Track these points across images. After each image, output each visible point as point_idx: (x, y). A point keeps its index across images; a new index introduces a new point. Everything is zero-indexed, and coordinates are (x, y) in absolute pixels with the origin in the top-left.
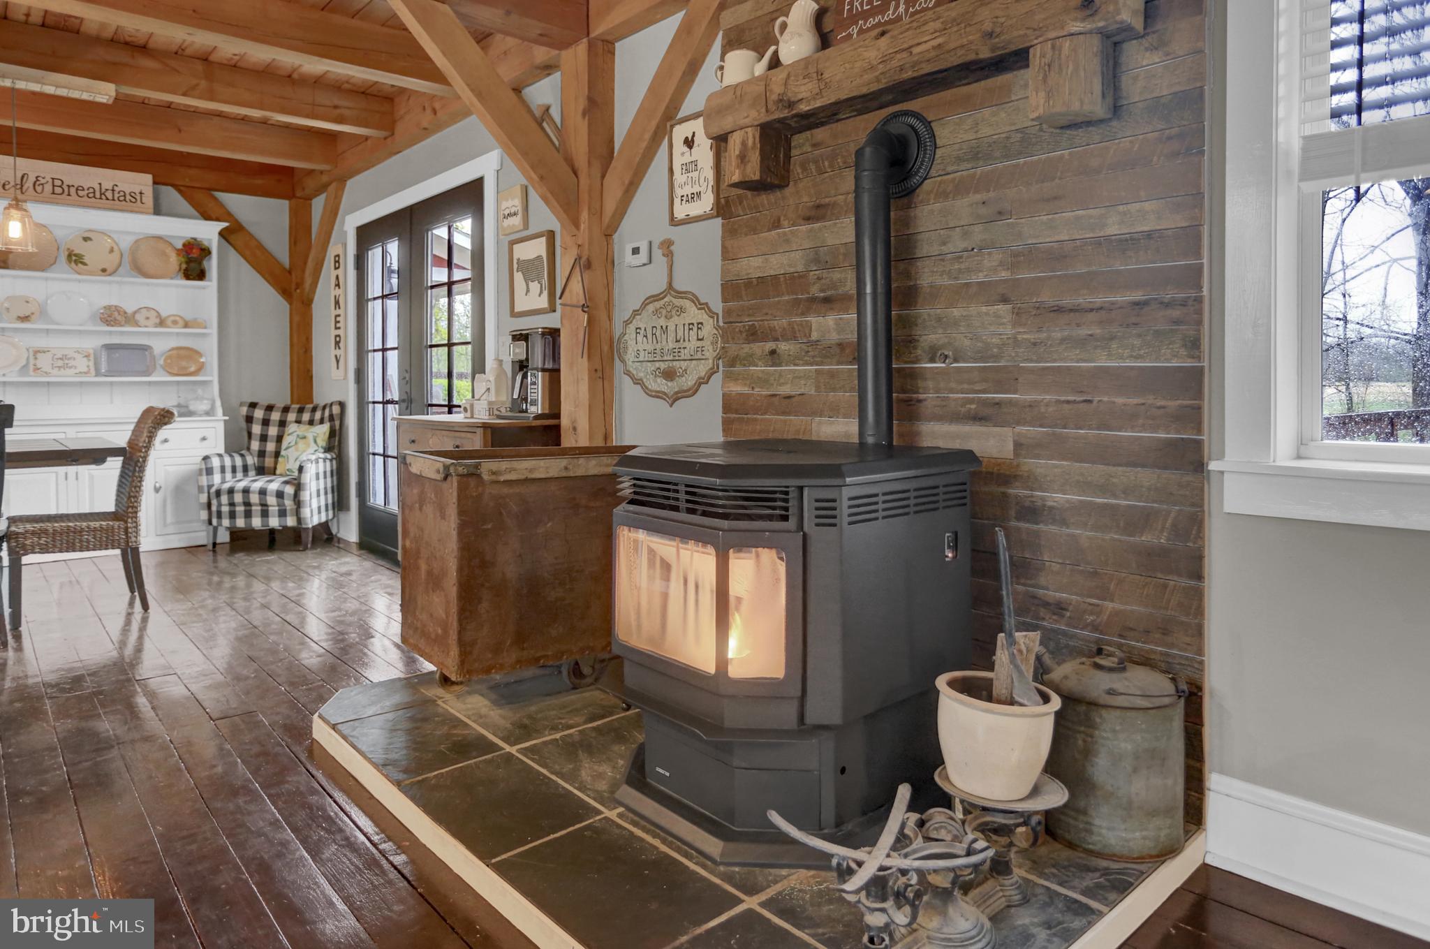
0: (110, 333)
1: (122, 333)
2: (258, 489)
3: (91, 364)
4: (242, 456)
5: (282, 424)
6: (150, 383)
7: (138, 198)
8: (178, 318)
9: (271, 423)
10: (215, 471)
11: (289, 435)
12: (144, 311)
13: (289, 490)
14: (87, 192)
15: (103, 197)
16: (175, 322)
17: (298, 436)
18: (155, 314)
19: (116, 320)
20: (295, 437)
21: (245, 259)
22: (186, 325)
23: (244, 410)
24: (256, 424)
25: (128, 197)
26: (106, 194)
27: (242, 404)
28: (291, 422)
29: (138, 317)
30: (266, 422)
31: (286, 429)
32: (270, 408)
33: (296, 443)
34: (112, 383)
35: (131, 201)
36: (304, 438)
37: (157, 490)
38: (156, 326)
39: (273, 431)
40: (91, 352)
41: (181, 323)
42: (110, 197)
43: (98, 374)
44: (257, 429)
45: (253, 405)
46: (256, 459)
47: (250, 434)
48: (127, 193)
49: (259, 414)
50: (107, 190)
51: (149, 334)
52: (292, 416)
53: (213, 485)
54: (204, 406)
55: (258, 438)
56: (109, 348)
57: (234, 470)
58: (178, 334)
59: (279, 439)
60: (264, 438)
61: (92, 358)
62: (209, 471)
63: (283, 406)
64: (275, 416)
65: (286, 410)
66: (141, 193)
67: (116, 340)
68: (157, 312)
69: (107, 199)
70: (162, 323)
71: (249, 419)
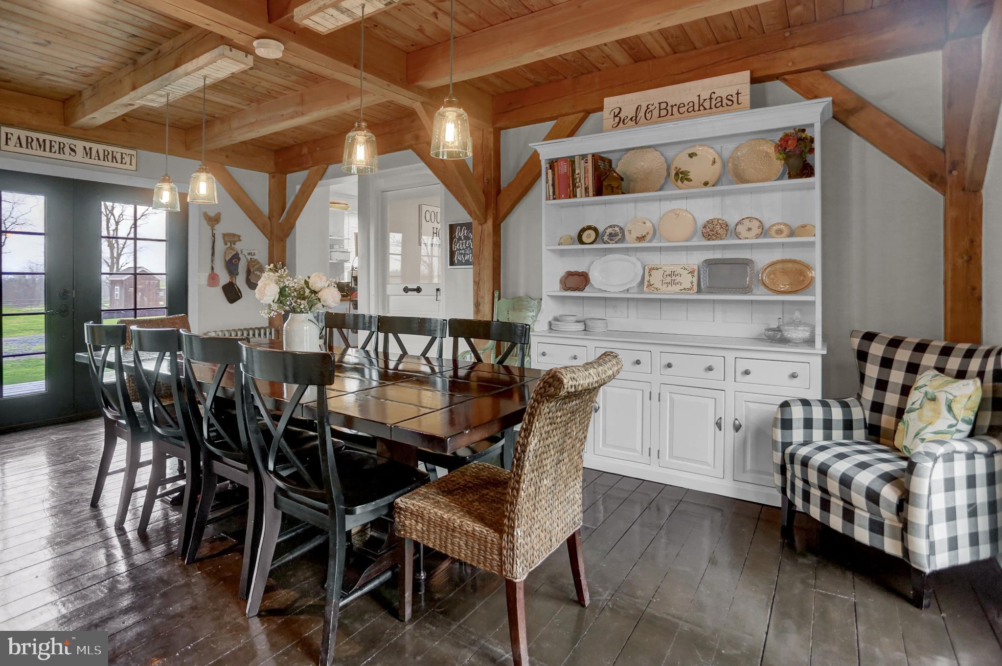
0: (714, 248)
1: (725, 247)
2: (839, 475)
3: (695, 280)
4: (845, 406)
5: (913, 368)
6: (752, 302)
7: (735, 99)
8: (782, 227)
9: (894, 365)
10: (795, 424)
11: (915, 389)
12: (746, 222)
13: (889, 494)
14: (687, 107)
15: (702, 108)
16: (779, 232)
17: (926, 393)
18: (758, 224)
19: (717, 233)
20: (922, 395)
21: (872, 143)
22: (792, 234)
23: (856, 342)
24: (872, 363)
25: (725, 101)
26: (704, 104)
27: (852, 334)
28: (927, 368)
29: (740, 228)
30: (887, 363)
31: (918, 377)
32: (895, 343)
33: (921, 406)
34: (714, 301)
35: (727, 105)
36: (934, 399)
37: (737, 428)
38: (758, 236)
39: (897, 377)
40: (696, 268)
41: (786, 231)
42: (707, 107)
43: (699, 291)
44: (872, 371)
45: (869, 337)
46: (867, 413)
47: (862, 376)
48: (724, 98)
49: (877, 349)
50: (705, 100)
51: (752, 246)
52: (929, 359)
53: (791, 444)
54: (800, 333)
55: (874, 383)
56: (709, 263)
57: (828, 425)
58: (783, 245)
59: (905, 391)
60: (882, 385)
61: (696, 274)
62: (787, 424)
63: (917, 341)
64: (903, 355)
65: (921, 348)
66: (738, 94)
67: (718, 255)
68: (760, 222)
69: (705, 109)
70: (764, 232)
71: (862, 356)
